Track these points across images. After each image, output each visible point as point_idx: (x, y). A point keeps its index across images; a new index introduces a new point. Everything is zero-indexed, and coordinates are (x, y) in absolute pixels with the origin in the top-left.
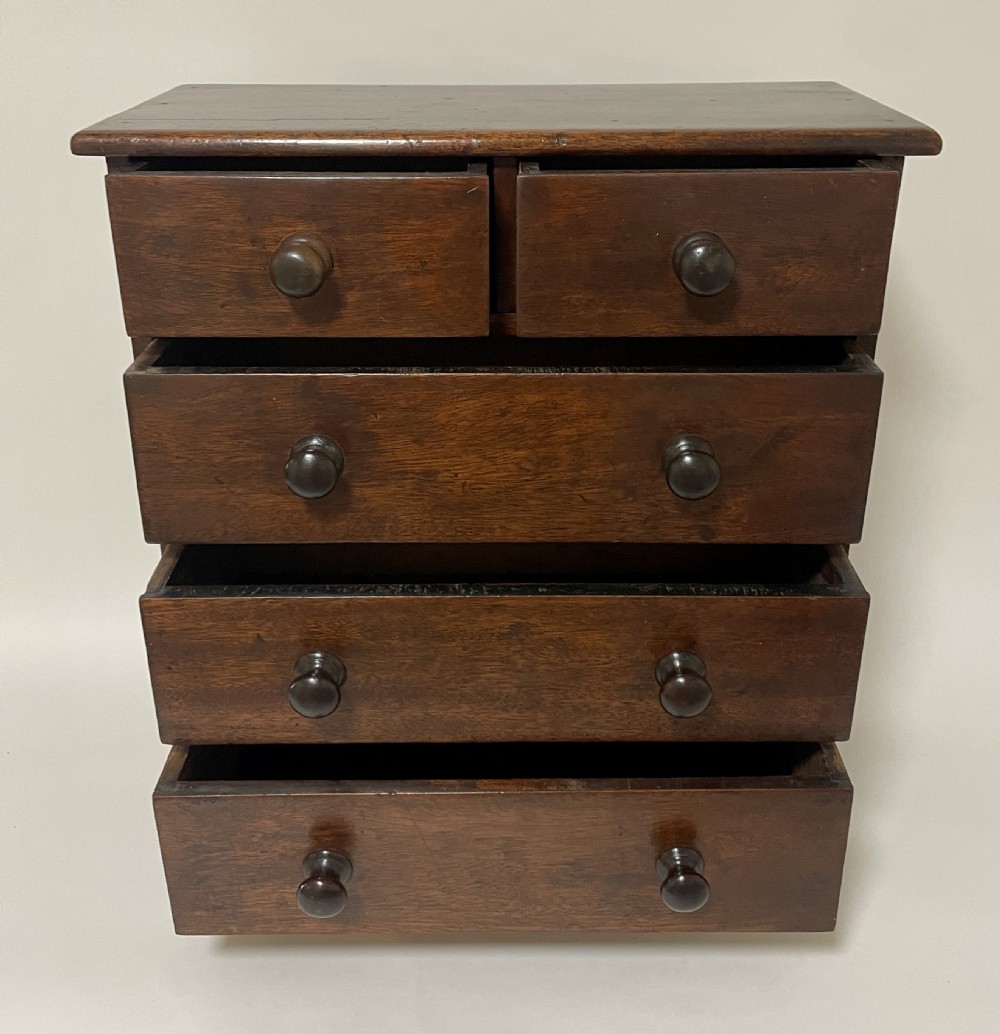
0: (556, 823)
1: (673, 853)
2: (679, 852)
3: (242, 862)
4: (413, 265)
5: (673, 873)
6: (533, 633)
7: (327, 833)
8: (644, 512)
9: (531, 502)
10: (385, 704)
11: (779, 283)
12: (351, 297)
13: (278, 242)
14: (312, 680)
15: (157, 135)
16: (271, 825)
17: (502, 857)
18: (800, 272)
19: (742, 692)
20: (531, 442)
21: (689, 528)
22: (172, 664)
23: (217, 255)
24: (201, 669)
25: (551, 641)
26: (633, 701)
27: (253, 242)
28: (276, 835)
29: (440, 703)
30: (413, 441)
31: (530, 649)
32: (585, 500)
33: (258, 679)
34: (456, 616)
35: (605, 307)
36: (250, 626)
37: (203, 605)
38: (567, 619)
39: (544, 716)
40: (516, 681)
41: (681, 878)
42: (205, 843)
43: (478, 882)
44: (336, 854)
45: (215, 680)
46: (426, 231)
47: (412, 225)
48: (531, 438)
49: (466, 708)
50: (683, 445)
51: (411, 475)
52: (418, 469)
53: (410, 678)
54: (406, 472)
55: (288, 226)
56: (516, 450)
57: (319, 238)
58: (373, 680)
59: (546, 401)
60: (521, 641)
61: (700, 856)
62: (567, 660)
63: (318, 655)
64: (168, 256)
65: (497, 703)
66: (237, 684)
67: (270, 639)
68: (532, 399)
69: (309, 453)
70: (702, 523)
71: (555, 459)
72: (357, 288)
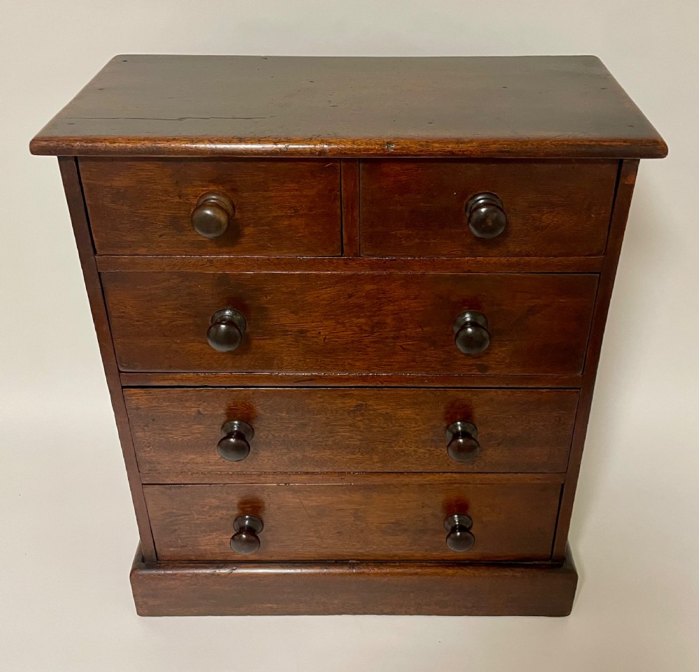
0: (385, 501)
1: (454, 518)
2: (458, 517)
3: (197, 522)
4: (289, 211)
5: (454, 530)
6: (369, 410)
7: (248, 506)
8: (442, 356)
9: (369, 349)
10: (278, 449)
11: (538, 223)
12: (248, 231)
13: (197, 196)
14: (232, 440)
15: (93, 141)
16: (215, 502)
17: (353, 519)
18: (551, 217)
19: (499, 444)
20: (368, 314)
21: (471, 365)
22: (145, 426)
23: (155, 205)
24: (163, 430)
25: (381, 414)
26: (432, 449)
27: (180, 197)
28: (218, 507)
29: (312, 449)
30: (292, 312)
31: (368, 419)
32: (403, 349)
33: (199, 435)
34: (321, 400)
35: (419, 239)
36: (193, 405)
37: (163, 393)
38: (391, 402)
39: (376, 457)
40: (359, 437)
41: (458, 534)
42: (174, 511)
43: (338, 533)
44: (253, 518)
45: (172, 436)
46: (297, 190)
47: (287, 187)
48: (368, 312)
49: (328, 452)
50: (468, 317)
51: (290, 333)
52: (295, 329)
53: (293, 435)
54: (287, 331)
55: (204, 187)
56: (359, 317)
57: (224, 195)
58: (270, 436)
59: (378, 289)
60: (362, 415)
61: (471, 519)
62: (391, 425)
63: (236, 422)
64: (122, 205)
65: (348, 450)
66: (186, 438)
67: (206, 412)
68: (368, 287)
69: (224, 324)
70: (479, 363)
71: (384, 324)
72: (252, 225)
